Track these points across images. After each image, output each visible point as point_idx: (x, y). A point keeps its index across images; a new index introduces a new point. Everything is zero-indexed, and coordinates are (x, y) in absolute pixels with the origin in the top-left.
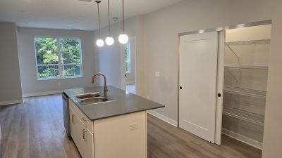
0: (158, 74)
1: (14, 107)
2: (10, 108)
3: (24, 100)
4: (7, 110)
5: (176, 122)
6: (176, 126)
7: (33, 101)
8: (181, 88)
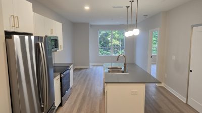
0: (174, 58)
1: (85, 70)
2: (83, 70)
3: (90, 67)
4: (81, 71)
5: (186, 99)
6: (185, 102)
7: (95, 67)
8: (191, 71)
